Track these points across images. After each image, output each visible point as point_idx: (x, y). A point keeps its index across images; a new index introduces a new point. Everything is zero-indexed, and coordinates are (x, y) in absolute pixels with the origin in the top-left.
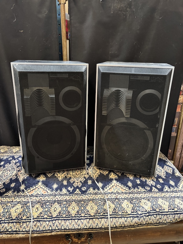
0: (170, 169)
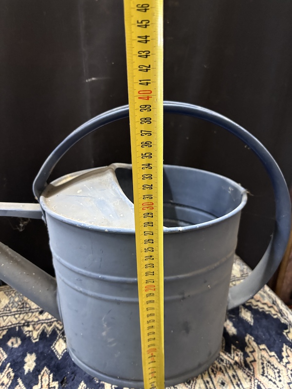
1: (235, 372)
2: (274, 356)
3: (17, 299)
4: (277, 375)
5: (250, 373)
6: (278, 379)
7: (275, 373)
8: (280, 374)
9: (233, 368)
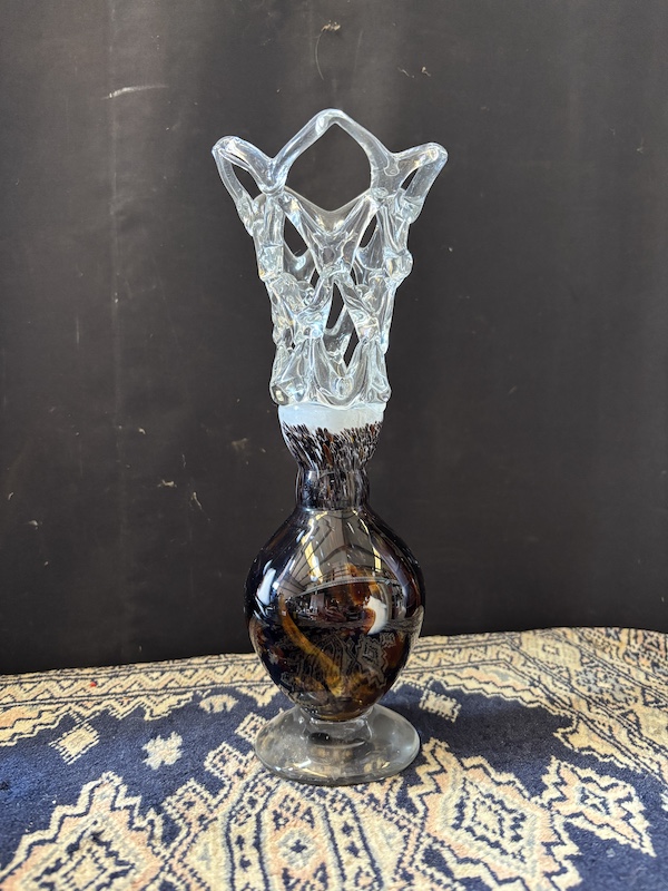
1: (357, 819)
5: (409, 821)
6: (509, 834)
7: (501, 821)
9: (354, 812)
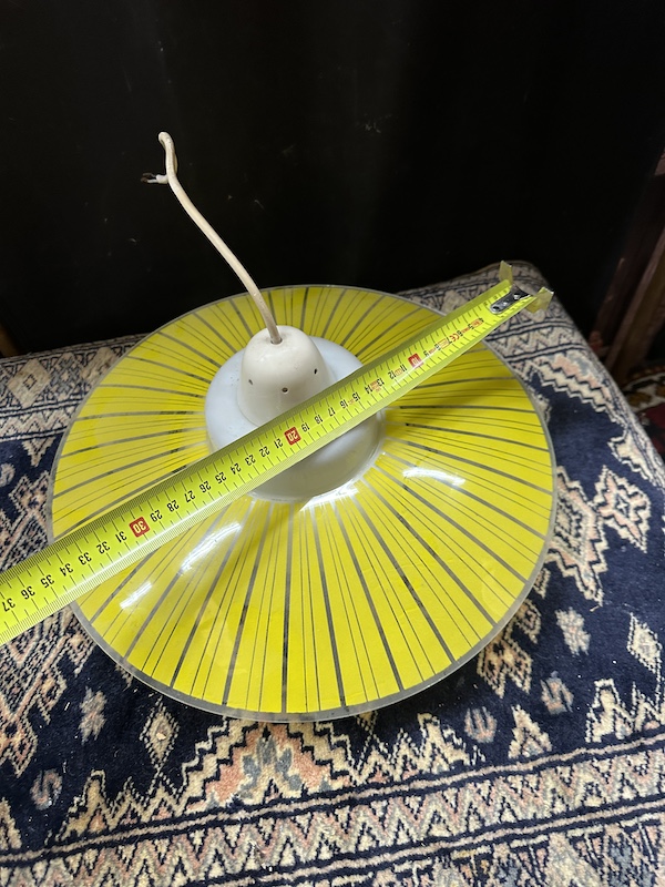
0: (635, 502)
2: (575, 489)
3: (65, 377)
4: (574, 524)
8: (581, 524)
